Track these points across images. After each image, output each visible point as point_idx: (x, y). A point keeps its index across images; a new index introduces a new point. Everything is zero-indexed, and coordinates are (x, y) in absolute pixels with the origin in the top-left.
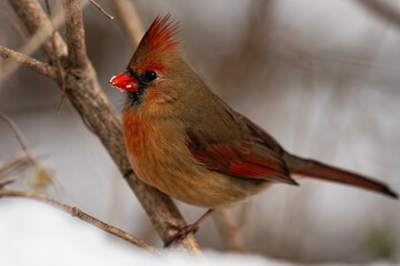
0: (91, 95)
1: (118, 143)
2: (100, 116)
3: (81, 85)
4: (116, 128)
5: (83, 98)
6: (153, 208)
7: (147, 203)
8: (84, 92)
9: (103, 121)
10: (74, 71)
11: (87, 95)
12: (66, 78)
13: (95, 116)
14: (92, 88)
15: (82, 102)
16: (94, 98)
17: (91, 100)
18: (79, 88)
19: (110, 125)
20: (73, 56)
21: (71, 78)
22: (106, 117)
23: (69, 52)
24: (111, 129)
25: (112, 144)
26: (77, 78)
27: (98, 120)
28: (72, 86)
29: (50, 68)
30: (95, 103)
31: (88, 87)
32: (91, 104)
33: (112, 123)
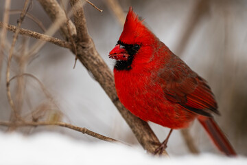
0: (92, 57)
1: (110, 86)
2: (98, 70)
3: (86, 52)
4: (108, 76)
5: (87, 59)
6: (133, 124)
7: (129, 121)
8: (88, 56)
9: (101, 73)
10: (81, 44)
11: (90, 58)
12: (77, 48)
13: (96, 70)
14: (93, 53)
15: (87, 62)
16: (94, 59)
17: (93, 60)
18: (85, 53)
19: (104, 75)
20: (80, 35)
21: (80, 48)
22: (102, 70)
23: (78, 33)
24: (106, 77)
25: (106, 86)
26: (84, 48)
27: (97, 73)
28: (81, 52)
29: (66, 43)
30: (95, 62)
31: (90, 52)
32: (93, 63)
33: (106, 74)
